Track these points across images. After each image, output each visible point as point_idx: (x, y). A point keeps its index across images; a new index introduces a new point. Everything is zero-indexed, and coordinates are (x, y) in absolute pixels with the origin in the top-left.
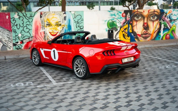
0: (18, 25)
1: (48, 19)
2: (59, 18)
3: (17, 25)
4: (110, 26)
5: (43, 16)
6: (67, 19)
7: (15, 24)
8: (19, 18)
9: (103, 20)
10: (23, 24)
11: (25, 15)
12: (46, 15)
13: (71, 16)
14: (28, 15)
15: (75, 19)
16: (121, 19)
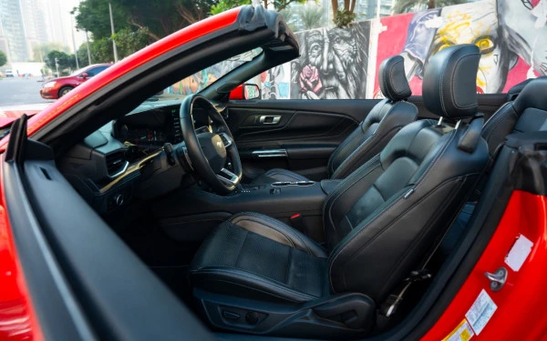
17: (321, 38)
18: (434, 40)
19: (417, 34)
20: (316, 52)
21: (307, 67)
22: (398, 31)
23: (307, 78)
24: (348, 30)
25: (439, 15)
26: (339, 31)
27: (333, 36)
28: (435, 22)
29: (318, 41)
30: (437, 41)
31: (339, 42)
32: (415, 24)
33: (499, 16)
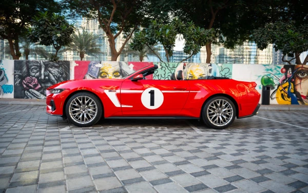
0: (160, 75)
1: (191, 71)
2: (203, 70)
3: (158, 75)
4: (265, 83)
5: (186, 67)
6: (213, 71)
7: (157, 74)
8: (162, 68)
9: (256, 76)
10: (164, 74)
11: (167, 65)
12: (189, 66)
13: (218, 69)
14: (171, 66)
15: (221, 72)
16: (280, 75)
17: (39, 65)
18: (99, 71)
19: (92, 68)
20: (35, 71)
21: (28, 77)
22: (84, 67)
23: (28, 82)
24: (57, 63)
25: (100, 63)
26: (51, 63)
27: (47, 65)
28: (99, 65)
29: (37, 66)
30: (101, 71)
31: (51, 68)
32: (91, 65)
33: (120, 66)
